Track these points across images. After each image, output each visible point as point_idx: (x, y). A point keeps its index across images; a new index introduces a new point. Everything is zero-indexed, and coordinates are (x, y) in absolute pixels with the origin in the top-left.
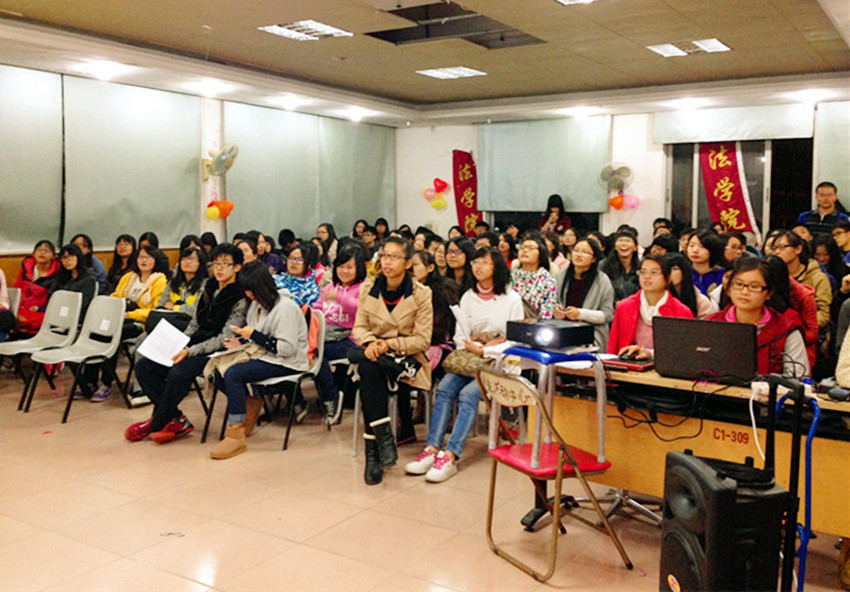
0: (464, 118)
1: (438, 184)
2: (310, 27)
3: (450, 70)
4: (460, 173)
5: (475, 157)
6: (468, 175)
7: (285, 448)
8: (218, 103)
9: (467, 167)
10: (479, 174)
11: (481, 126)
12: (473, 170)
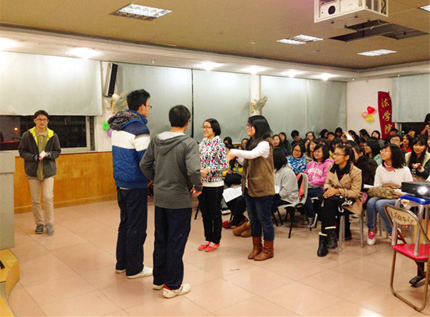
0: (384, 75)
1: (370, 109)
2: (302, 38)
3: (376, 51)
4: (382, 103)
5: (391, 95)
6: (387, 104)
7: (289, 237)
8: (258, 76)
9: (386, 100)
10: (393, 103)
11: (394, 79)
12: (390, 102)
